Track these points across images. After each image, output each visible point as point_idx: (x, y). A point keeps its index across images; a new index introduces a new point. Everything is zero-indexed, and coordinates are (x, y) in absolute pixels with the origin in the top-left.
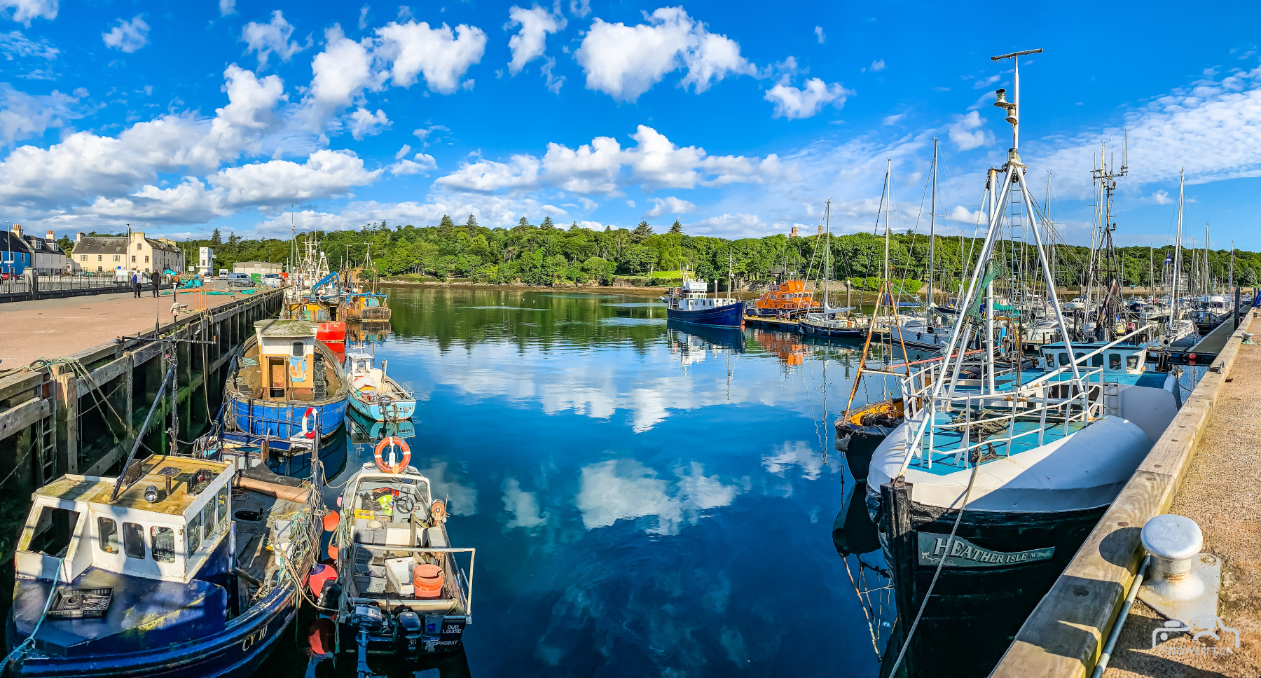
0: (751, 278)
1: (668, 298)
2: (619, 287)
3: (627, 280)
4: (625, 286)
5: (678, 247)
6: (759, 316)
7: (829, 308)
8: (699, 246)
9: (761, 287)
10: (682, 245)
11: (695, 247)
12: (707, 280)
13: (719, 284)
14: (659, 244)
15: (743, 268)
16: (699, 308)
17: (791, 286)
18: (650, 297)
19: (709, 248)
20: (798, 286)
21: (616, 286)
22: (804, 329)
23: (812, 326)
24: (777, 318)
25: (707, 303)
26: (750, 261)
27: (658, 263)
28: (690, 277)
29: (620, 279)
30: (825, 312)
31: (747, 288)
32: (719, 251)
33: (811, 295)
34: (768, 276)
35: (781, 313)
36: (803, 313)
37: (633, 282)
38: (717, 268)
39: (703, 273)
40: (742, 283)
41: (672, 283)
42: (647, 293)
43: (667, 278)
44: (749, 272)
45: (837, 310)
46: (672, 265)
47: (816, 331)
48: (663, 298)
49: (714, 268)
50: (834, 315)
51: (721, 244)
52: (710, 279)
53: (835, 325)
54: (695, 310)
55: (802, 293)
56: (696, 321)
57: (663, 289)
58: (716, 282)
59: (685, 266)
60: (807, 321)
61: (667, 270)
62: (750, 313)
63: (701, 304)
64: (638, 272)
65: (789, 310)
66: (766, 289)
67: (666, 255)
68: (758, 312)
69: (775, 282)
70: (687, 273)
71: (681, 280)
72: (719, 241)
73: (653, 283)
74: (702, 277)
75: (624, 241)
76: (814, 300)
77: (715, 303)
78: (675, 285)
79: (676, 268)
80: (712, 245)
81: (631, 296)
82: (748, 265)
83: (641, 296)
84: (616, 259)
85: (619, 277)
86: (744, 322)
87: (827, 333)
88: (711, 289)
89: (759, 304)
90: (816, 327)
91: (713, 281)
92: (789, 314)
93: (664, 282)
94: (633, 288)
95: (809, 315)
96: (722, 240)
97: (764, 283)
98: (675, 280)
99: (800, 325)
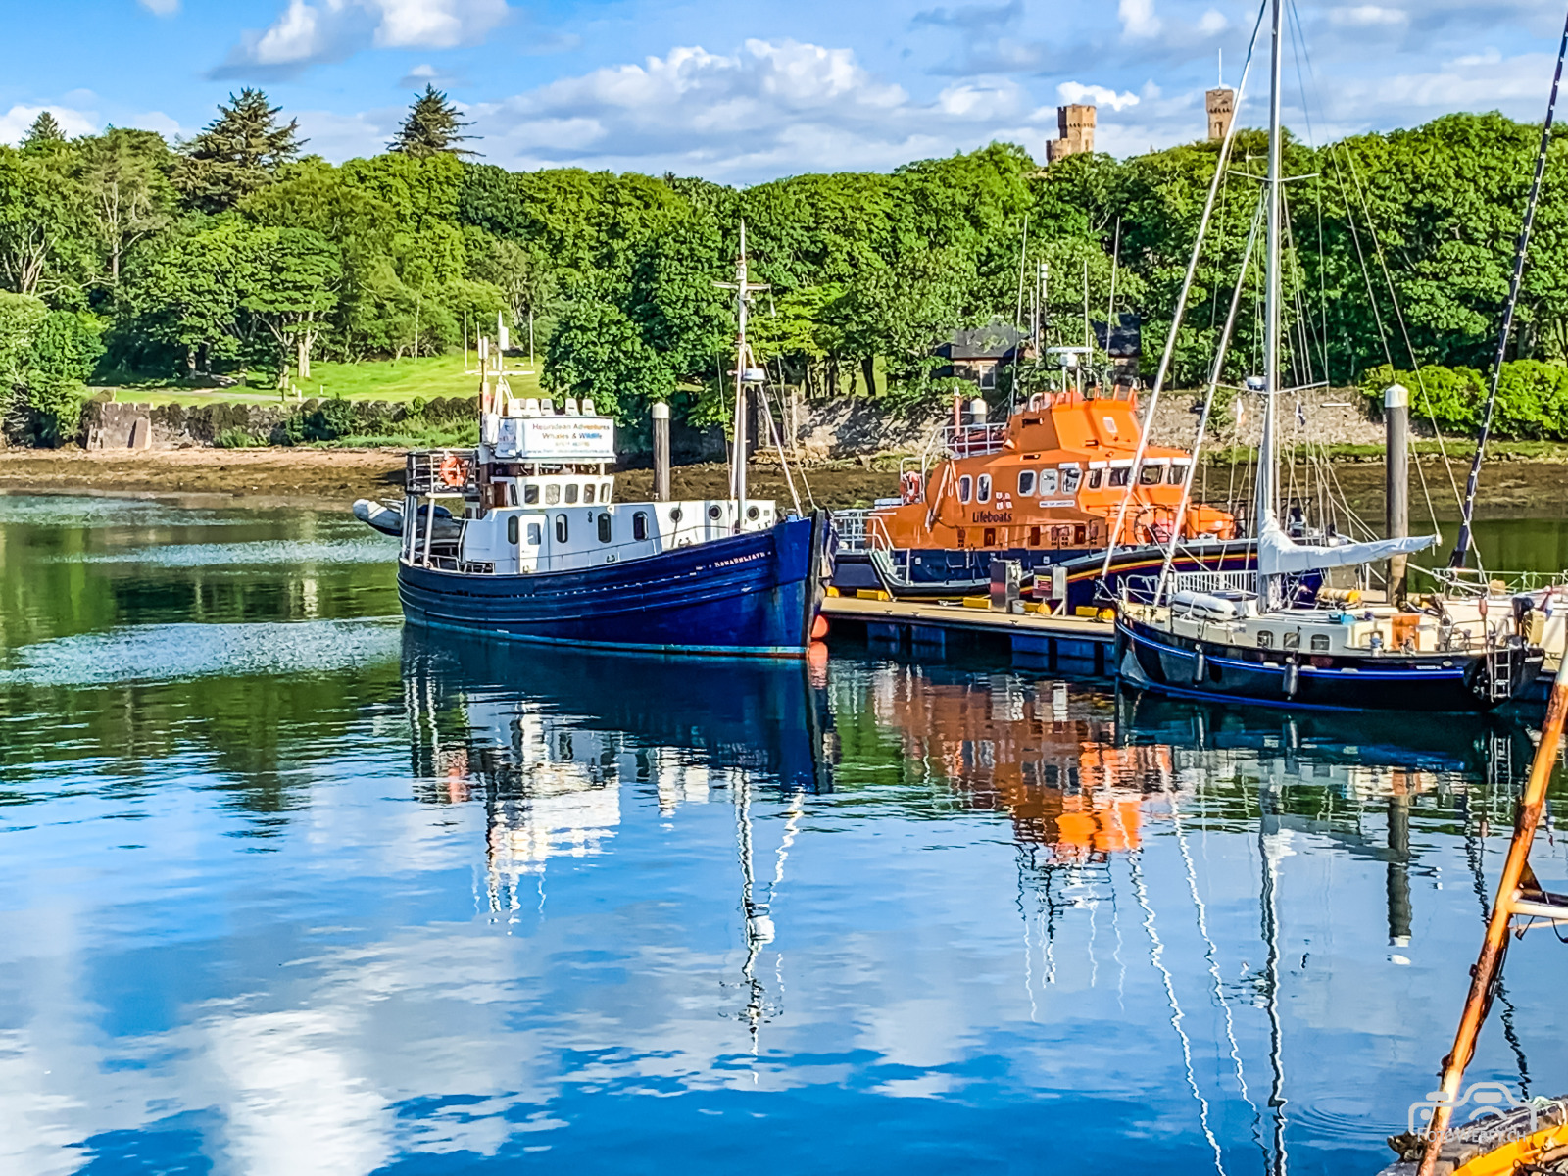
0: (844, 384)
1: (402, 505)
2: (123, 453)
3: (170, 416)
4: (158, 447)
5: (442, 227)
6: (900, 593)
7: (1285, 544)
8: (555, 222)
9: (903, 436)
10: (464, 217)
11: (536, 228)
12: (610, 401)
13: (679, 426)
14: (339, 209)
15: (802, 336)
16: (582, 554)
17: (1070, 428)
18: (302, 503)
19: (615, 231)
20: (1109, 424)
21: (108, 447)
22: (1148, 660)
23: (1188, 644)
24: (998, 600)
25: (623, 530)
26: (836, 292)
27: (339, 318)
28: (518, 389)
29: (127, 410)
30: (1265, 569)
31: (823, 439)
32: (670, 247)
33: (1178, 471)
34: (936, 374)
35: (1016, 571)
36: (1140, 572)
37: (202, 426)
38: (661, 334)
39: (585, 364)
40: (798, 414)
41: (416, 424)
42: (282, 481)
43: (391, 396)
44: (833, 356)
45: (1333, 550)
46: (415, 326)
47: (1214, 671)
48: (375, 510)
49: (648, 337)
50: (1314, 580)
51: (677, 208)
52: (623, 400)
53: (1320, 638)
54: (558, 566)
55: (1132, 462)
56: (566, 629)
57: (370, 457)
58: (662, 411)
59: (491, 329)
60: (1160, 618)
61: (388, 354)
62: (856, 575)
63: (584, 534)
64: (232, 366)
65: (1058, 557)
66: (931, 443)
67: (382, 276)
68: (890, 568)
69: (980, 407)
70: (501, 369)
71: (470, 408)
72: (667, 195)
73: (317, 426)
74: (583, 388)
75: (143, 197)
76: (1197, 500)
77: (665, 525)
78: (435, 433)
79: (435, 343)
80: (629, 215)
81: (192, 500)
82: (829, 315)
83: (248, 502)
84: (99, 299)
85: (120, 397)
86: (820, 628)
87: (1279, 678)
88: (633, 454)
89: (897, 526)
90: (1212, 649)
91: (639, 405)
92: (1060, 580)
93: (373, 420)
94: (201, 454)
95: (1170, 581)
96: (684, 188)
97: (917, 413)
98: (436, 410)
99: (1124, 641)
